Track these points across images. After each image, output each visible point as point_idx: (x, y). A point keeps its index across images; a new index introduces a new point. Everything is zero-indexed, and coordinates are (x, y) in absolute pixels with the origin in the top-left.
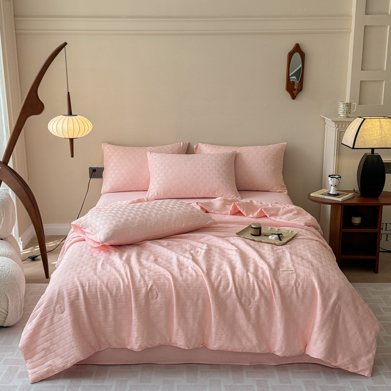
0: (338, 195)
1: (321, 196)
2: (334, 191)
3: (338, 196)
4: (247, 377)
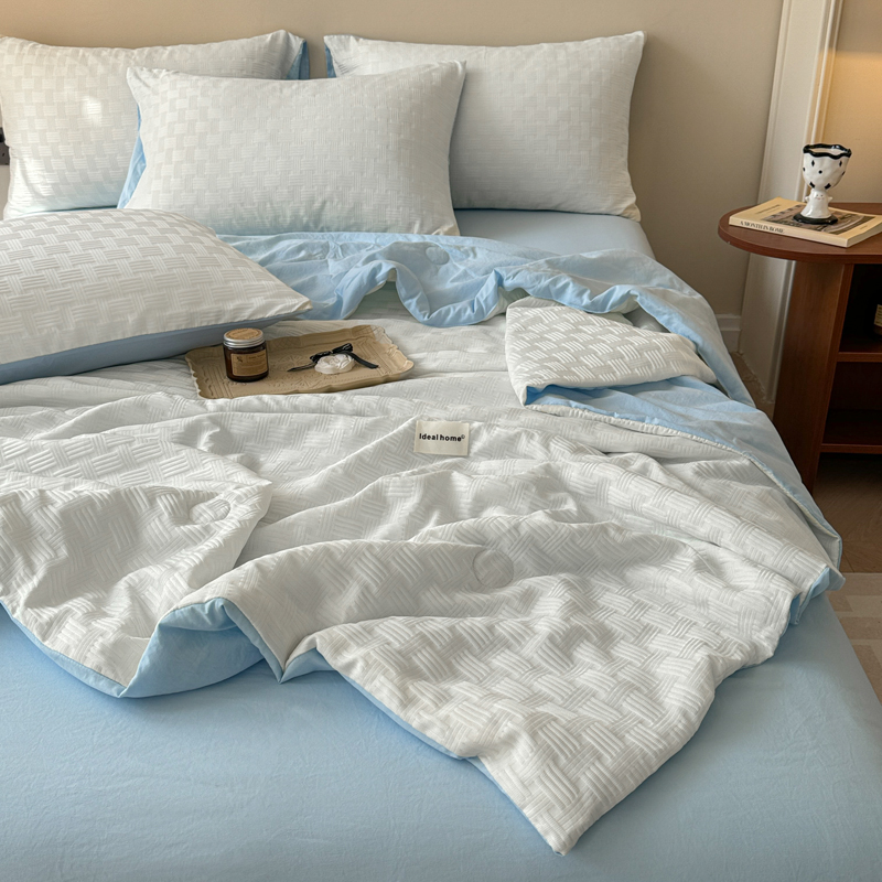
0: (833, 221)
1: (770, 225)
2: (819, 207)
3: (834, 228)
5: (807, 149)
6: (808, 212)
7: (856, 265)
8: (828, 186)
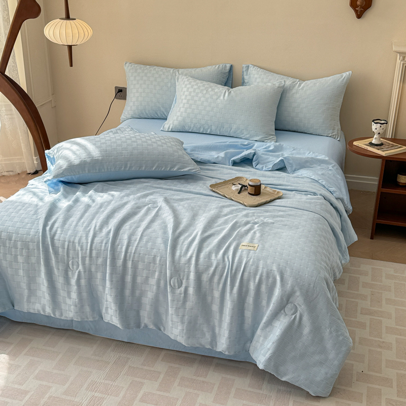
0: (382, 144)
2: (377, 140)
4: (162, 361)
5: (373, 121)
6: (374, 141)
7: (386, 160)
8: (379, 133)
